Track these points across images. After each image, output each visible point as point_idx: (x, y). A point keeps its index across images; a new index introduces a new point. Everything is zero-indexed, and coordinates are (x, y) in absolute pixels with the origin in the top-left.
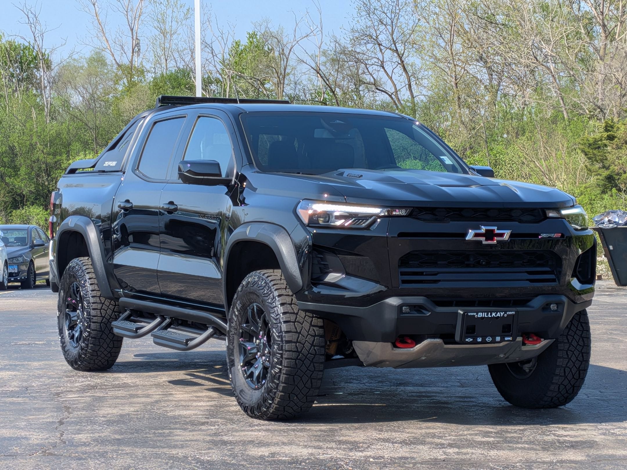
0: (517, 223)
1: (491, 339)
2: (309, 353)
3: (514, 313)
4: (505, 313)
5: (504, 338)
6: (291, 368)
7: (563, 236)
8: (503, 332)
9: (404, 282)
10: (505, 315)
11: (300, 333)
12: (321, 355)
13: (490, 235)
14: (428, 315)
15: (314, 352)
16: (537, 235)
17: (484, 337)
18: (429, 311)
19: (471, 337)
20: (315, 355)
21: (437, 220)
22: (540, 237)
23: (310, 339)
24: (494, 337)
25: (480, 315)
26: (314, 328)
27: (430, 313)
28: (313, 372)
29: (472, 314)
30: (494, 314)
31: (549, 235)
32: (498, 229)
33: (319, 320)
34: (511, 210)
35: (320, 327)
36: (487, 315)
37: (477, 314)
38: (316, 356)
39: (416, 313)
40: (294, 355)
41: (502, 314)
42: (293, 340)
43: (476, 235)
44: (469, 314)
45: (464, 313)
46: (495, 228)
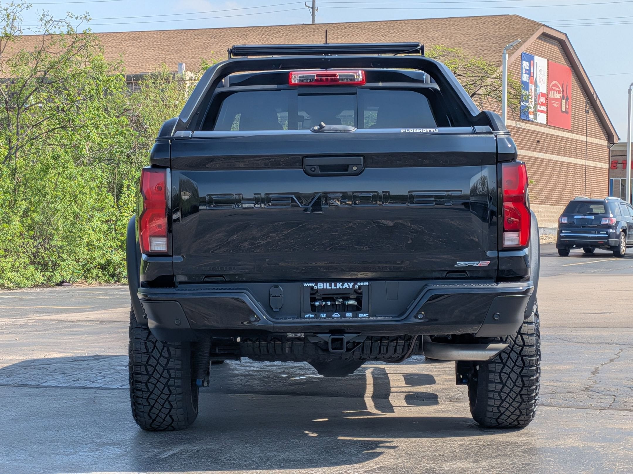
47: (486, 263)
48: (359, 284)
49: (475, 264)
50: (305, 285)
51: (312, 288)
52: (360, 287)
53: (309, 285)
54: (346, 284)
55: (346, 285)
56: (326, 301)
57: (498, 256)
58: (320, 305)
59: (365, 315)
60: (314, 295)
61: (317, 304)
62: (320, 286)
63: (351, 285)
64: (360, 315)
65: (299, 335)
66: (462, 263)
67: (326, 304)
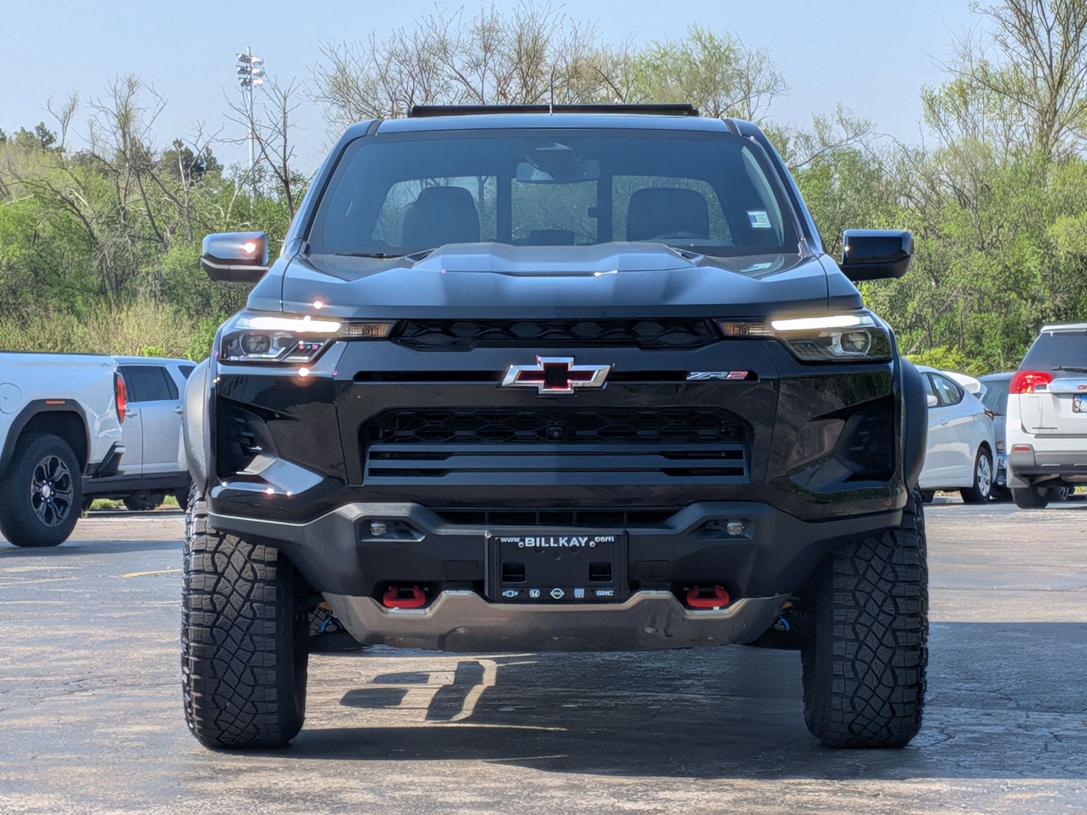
0: (637, 349)
1: (562, 594)
2: (239, 615)
3: (611, 539)
4: (591, 538)
5: (594, 591)
6: (205, 644)
7: (752, 376)
8: (591, 579)
9: (374, 472)
10: (592, 544)
11: (221, 575)
12: (269, 620)
13: (555, 375)
14: (420, 540)
15: (249, 614)
16: (682, 375)
17: (545, 589)
18: (422, 534)
19: (514, 588)
20: (253, 620)
21: (456, 346)
22: (688, 378)
23: (243, 587)
24: (568, 588)
25: (530, 542)
26: (255, 565)
27: (423, 538)
28: (253, 653)
29: (510, 540)
30: (562, 541)
31: (712, 375)
32: (576, 363)
33: (269, 550)
34: (635, 322)
35: (269, 564)
36: (548, 541)
37: (523, 540)
38: (257, 621)
39: (396, 537)
40: (209, 618)
41: (583, 541)
42: (206, 589)
43: (525, 375)
44: (503, 540)
45: (493, 538)
46: (569, 360)
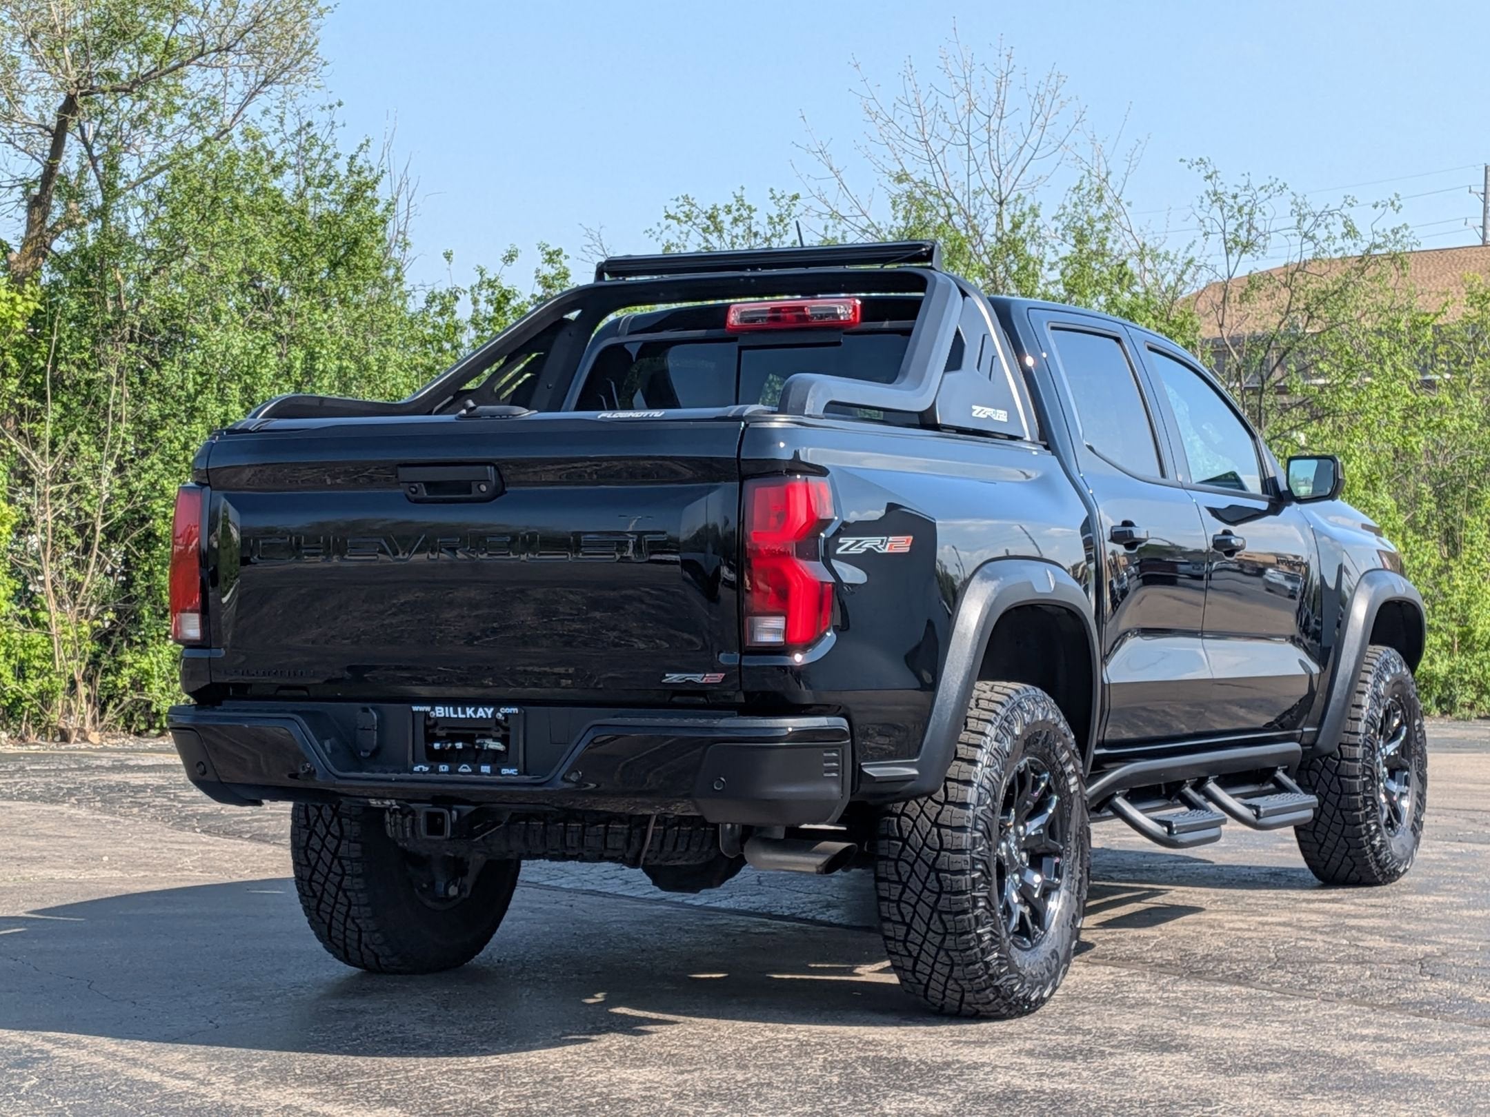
47: (718, 677)
48: (503, 710)
49: (698, 678)
50: (415, 708)
51: (426, 713)
52: (505, 715)
53: (422, 709)
54: (481, 710)
55: (481, 713)
56: (454, 742)
57: (740, 665)
58: (442, 749)
59: (512, 771)
60: (431, 728)
61: (437, 746)
62: (440, 712)
63: (490, 711)
64: (505, 771)
65: (387, 803)
66: (676, 676)
67: (453, 748)
